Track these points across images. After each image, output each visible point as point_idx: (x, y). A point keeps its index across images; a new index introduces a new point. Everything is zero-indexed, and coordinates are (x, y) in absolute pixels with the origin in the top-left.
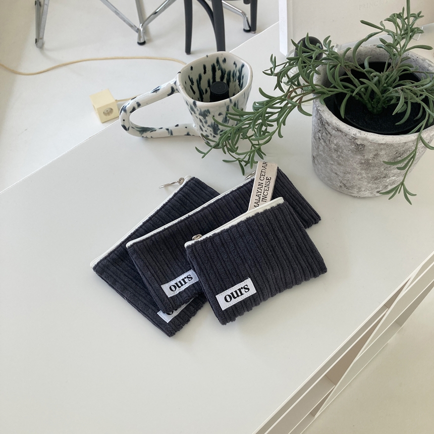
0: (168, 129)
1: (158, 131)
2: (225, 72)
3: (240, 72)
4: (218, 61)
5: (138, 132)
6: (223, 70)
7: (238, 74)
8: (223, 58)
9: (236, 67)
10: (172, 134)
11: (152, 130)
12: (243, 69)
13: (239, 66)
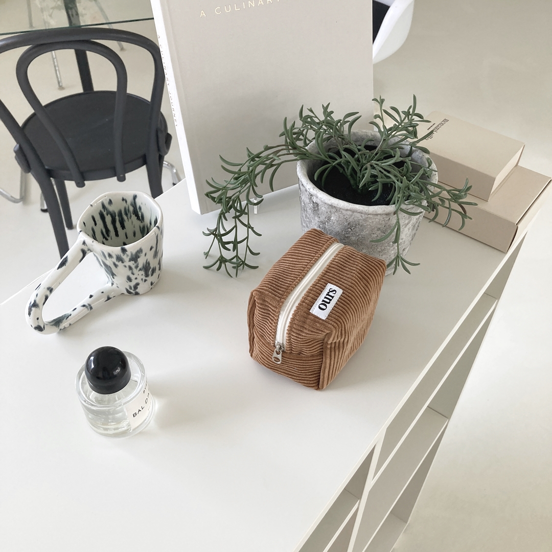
0: (84, 306)
1: (74, 314)
2: (115, 213)
3: (134, 204)
4: (104, 206)
5: (54, 327)
6: (112, 212)
7: (131, 209)
8: (108, 200)
9: (126, 202)
10: (91, 308)
11: (67, 317)
12: (137, 200)
13: (130, 200)
